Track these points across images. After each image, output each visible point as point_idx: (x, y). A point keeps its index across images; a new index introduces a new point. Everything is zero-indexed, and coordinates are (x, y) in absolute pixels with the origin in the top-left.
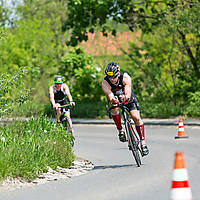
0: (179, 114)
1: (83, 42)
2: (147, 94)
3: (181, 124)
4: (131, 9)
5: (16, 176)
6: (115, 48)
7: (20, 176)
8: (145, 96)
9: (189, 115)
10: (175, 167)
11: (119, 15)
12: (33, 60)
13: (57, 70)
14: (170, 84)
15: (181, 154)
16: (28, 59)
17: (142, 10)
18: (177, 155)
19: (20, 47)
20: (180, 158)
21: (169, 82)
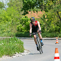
0: (57, 36)
1: (27, 14)
2: (47, 30)
3: (57, 39)
4: (42, 4)
5: (6, 55)
6: (37, 16)
7: (8, 55)
8: (46, 31)
9: (60, 37)
10: (55, 53)
11: (38, 6)
12: (12, 19)
13: (19, 22)
14: (54, 27)
15: (57, 49)
16: (11, 19)
17: (45, 5)
18: (56, 49)
19: (8, 15)
20: (57, 50)
21: (53, 26)
